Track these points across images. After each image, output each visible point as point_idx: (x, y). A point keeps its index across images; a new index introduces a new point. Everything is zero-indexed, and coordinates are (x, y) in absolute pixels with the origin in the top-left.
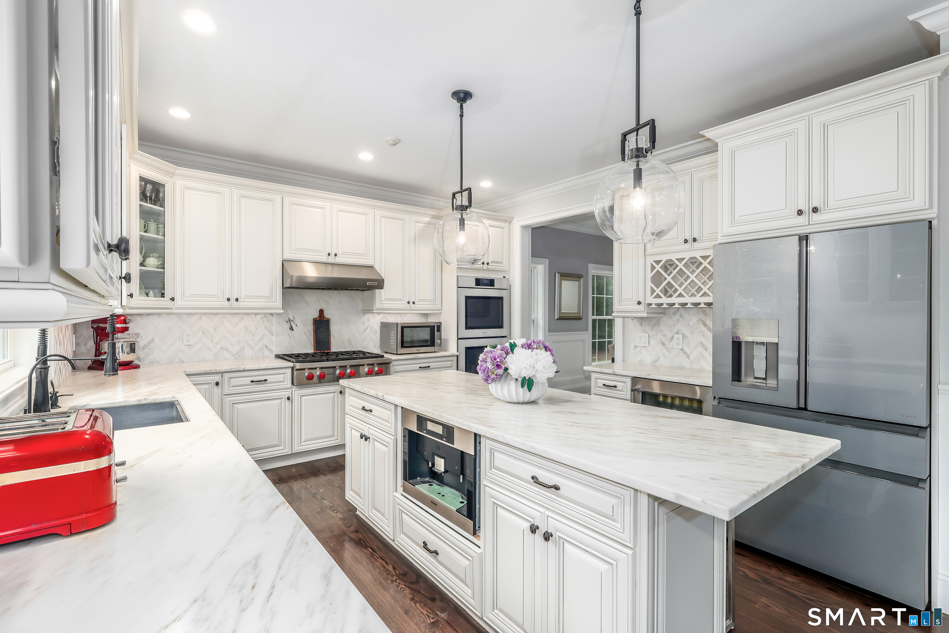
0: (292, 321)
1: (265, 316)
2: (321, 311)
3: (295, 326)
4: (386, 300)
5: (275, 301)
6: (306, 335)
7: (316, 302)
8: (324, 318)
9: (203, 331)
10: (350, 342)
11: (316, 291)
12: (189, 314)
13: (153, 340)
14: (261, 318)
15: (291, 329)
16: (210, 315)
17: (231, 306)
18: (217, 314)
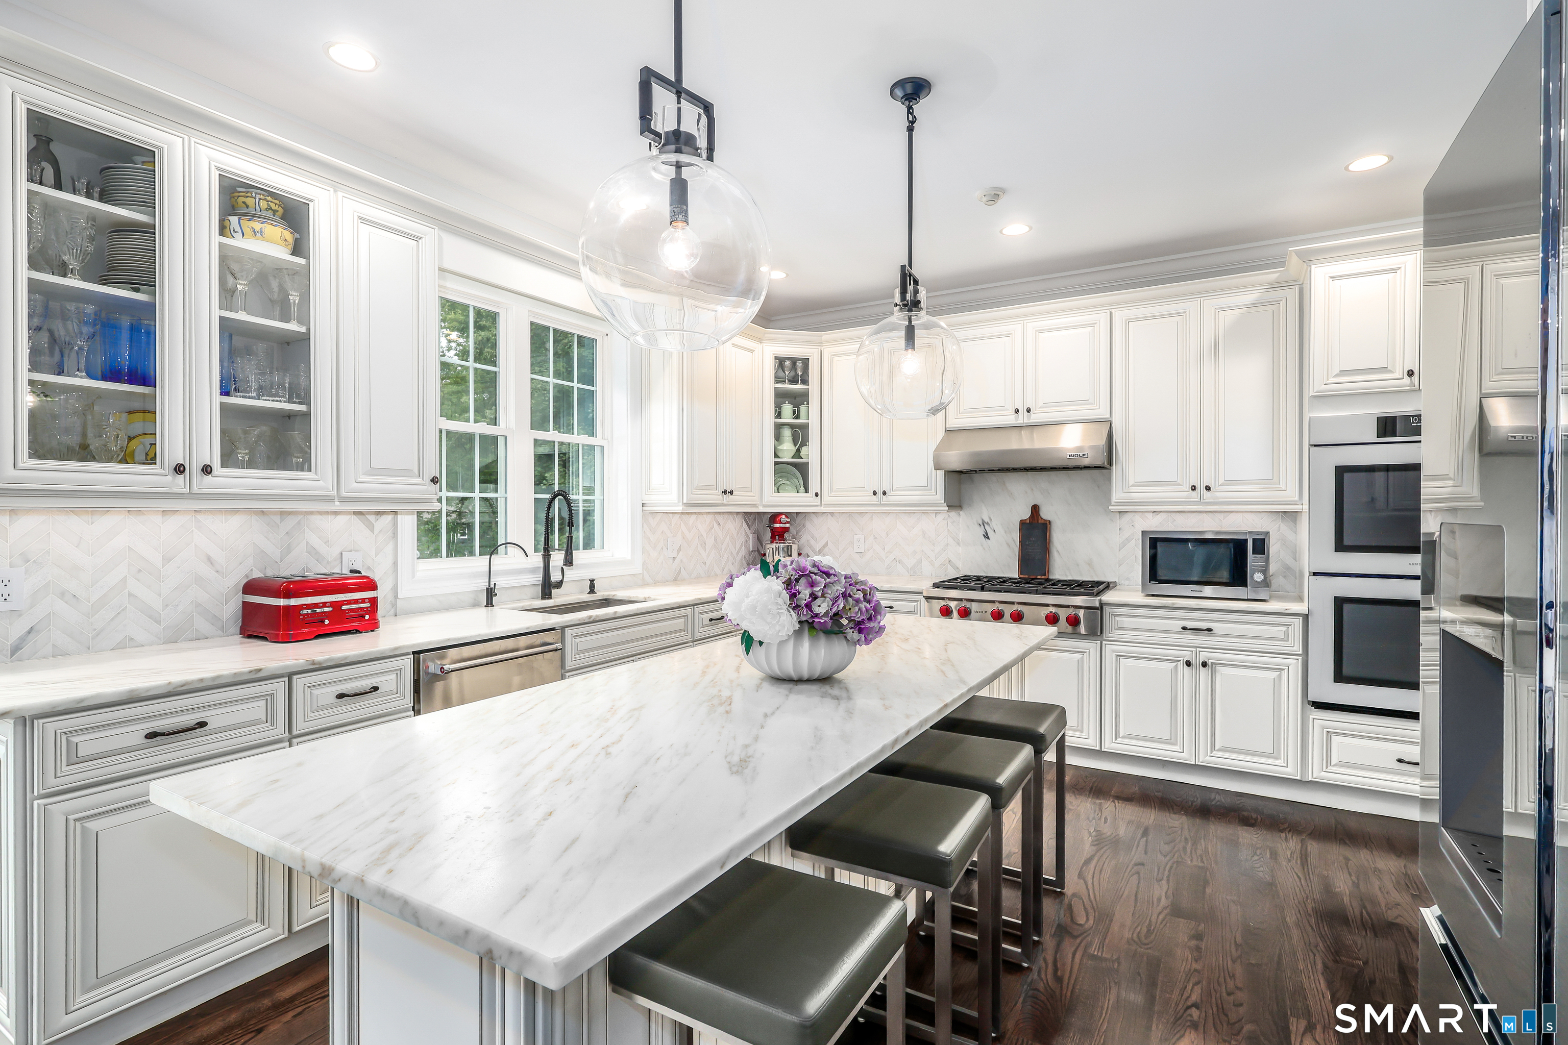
0: (988, 524)
1: (949, 516)
2: (1035, 509)
3: (993, 532)
4: (1138, 484)
5: (935, 494)
6: (1010, 547)
7: (1026, 493)
8: (1038, 521)
9: (874, 536)
10: (1090, 564)
11: (1027, 474)
12: (861, 513)
13: (826, 545)
14: (944, 519)
15: (986, 536)
16: (881, 514)
17: (879, 503)
18: (889, 513)
